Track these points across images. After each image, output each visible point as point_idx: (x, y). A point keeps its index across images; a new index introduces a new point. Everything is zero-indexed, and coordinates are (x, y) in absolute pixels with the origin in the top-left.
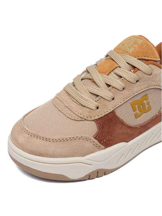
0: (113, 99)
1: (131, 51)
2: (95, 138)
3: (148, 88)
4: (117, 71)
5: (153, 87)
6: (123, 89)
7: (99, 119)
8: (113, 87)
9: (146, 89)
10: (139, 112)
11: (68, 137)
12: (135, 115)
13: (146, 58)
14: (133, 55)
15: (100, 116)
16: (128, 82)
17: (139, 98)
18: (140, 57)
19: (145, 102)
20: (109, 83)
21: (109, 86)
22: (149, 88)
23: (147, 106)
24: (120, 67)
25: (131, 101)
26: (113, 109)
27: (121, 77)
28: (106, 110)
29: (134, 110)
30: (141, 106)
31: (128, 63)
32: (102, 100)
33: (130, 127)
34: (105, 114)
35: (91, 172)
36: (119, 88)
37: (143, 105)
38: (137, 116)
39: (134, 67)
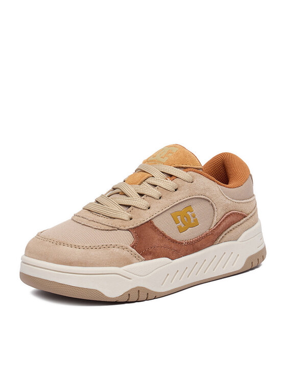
0: (149, 208)
1: (164, 160)
2: (133, 247)
3: (191, 197)
4: (151, 180)
5: (196, 196)
6: (160, 198)
7: (134, 228)
8: (147, 196)
9: (189, 198)
10: (182, 225)
11: (100, 244)
12: (178, 228)
13: (184, 166)
14: (168, 164)
15: (135, 225)
16: (165, 190)
17: (180, 208)
18: (176, 165)
19: (189, 213)
20: (141, 192)
21: (141, 195)
22: (193, 197)
23: (192, 219)
24: (153, 177)
25: (170, 211)
26: (150, 218)
27: (156, 186)
28: (141, 219)
29: (177, 222)
30: (185, 218)
31: (162, 172)
32: (136, 209)
33: (174, 241)
34: (141, 223)
35: (131, 290)
36: (154, 196)
37: (188, 218)
38: (181, 230)
39: (171, 176)
